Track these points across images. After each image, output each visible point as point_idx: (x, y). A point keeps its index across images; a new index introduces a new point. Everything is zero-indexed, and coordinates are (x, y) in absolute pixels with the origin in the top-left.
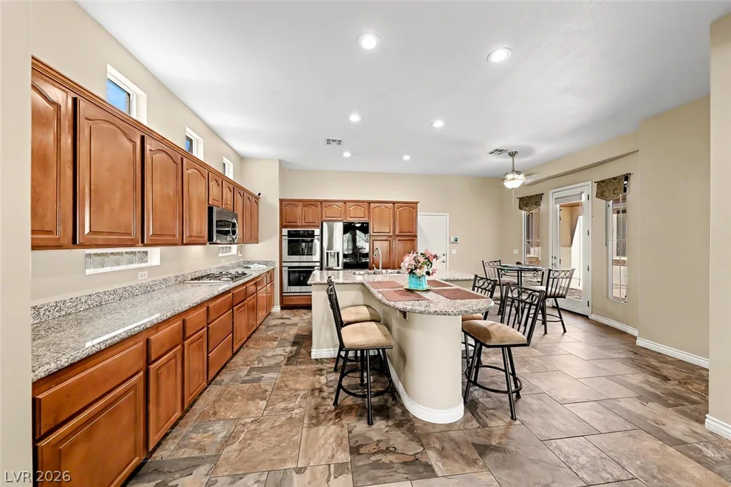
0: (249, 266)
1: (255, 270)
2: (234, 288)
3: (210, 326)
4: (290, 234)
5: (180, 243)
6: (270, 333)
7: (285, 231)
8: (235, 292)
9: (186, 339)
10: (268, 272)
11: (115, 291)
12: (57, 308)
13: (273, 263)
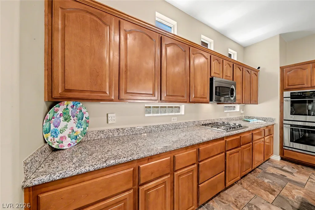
0: (248, 120)
1: (253, 124)
2: (228, 137)
3: (200, 163)
4: (292, 96)
5: (188, 101)
6: (266, 181)
7: (287, 94)
8: (227, 140)
9: (176, 171)
10: (267, 127)
11: (158, 126)
12: (131, 131)
13: (273, 120)
